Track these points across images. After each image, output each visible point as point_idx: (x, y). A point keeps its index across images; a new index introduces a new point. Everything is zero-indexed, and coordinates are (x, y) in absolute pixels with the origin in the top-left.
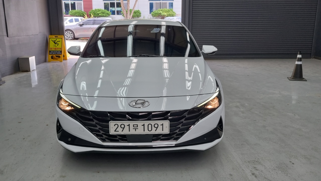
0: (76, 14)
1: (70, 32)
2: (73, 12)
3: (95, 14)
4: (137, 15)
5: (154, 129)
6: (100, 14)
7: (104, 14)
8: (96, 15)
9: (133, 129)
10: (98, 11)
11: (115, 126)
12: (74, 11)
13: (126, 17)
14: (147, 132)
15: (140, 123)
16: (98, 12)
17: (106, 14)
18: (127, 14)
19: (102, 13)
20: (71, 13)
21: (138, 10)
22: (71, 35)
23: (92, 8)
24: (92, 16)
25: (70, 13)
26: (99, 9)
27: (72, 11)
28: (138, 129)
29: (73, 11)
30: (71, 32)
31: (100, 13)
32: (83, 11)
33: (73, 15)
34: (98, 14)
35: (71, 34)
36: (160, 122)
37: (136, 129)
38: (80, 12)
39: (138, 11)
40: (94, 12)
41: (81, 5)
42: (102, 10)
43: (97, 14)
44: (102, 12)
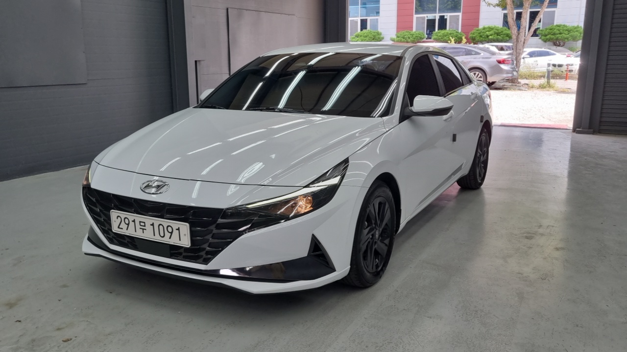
0: (445, 38)
1: (478, 74)
2: (439, 35)
3: (481, 36)
4: (572, 36)
5: (168, 235)
6: (490, 37)
7: (499, 36)
8: (483, 39)
9: (140, 228)
10: (488, 30)
11: (117, 218)
12: (443, 32)
13: (515, 41)
14: (158, 238)
15: (148, 220)
16: (487, 32)
17: (504, 36)
18: (519, 34)
19: (495, 33)
20: (436, 37)
21: (576, 25)
22: (480, 79)
23: (477, 26)
24: (464, 40)
25: (434, 36)
26: (490, 26)
27: (439, 31)
28: (145, 229)
29: (439, 33)
30: (480, 75)
31: (491, 35)
32: (460, 31)
33: (439, 39)
34: (488, 36)
35: (481, 77)
36: (175, 224)
37: (143, 229)
38: (453, 34)
39: (576, 28)
40: (480, 33)
41: (458, 19)
42: (498, 29)
43: (486, 37)
44: (497, 31)
